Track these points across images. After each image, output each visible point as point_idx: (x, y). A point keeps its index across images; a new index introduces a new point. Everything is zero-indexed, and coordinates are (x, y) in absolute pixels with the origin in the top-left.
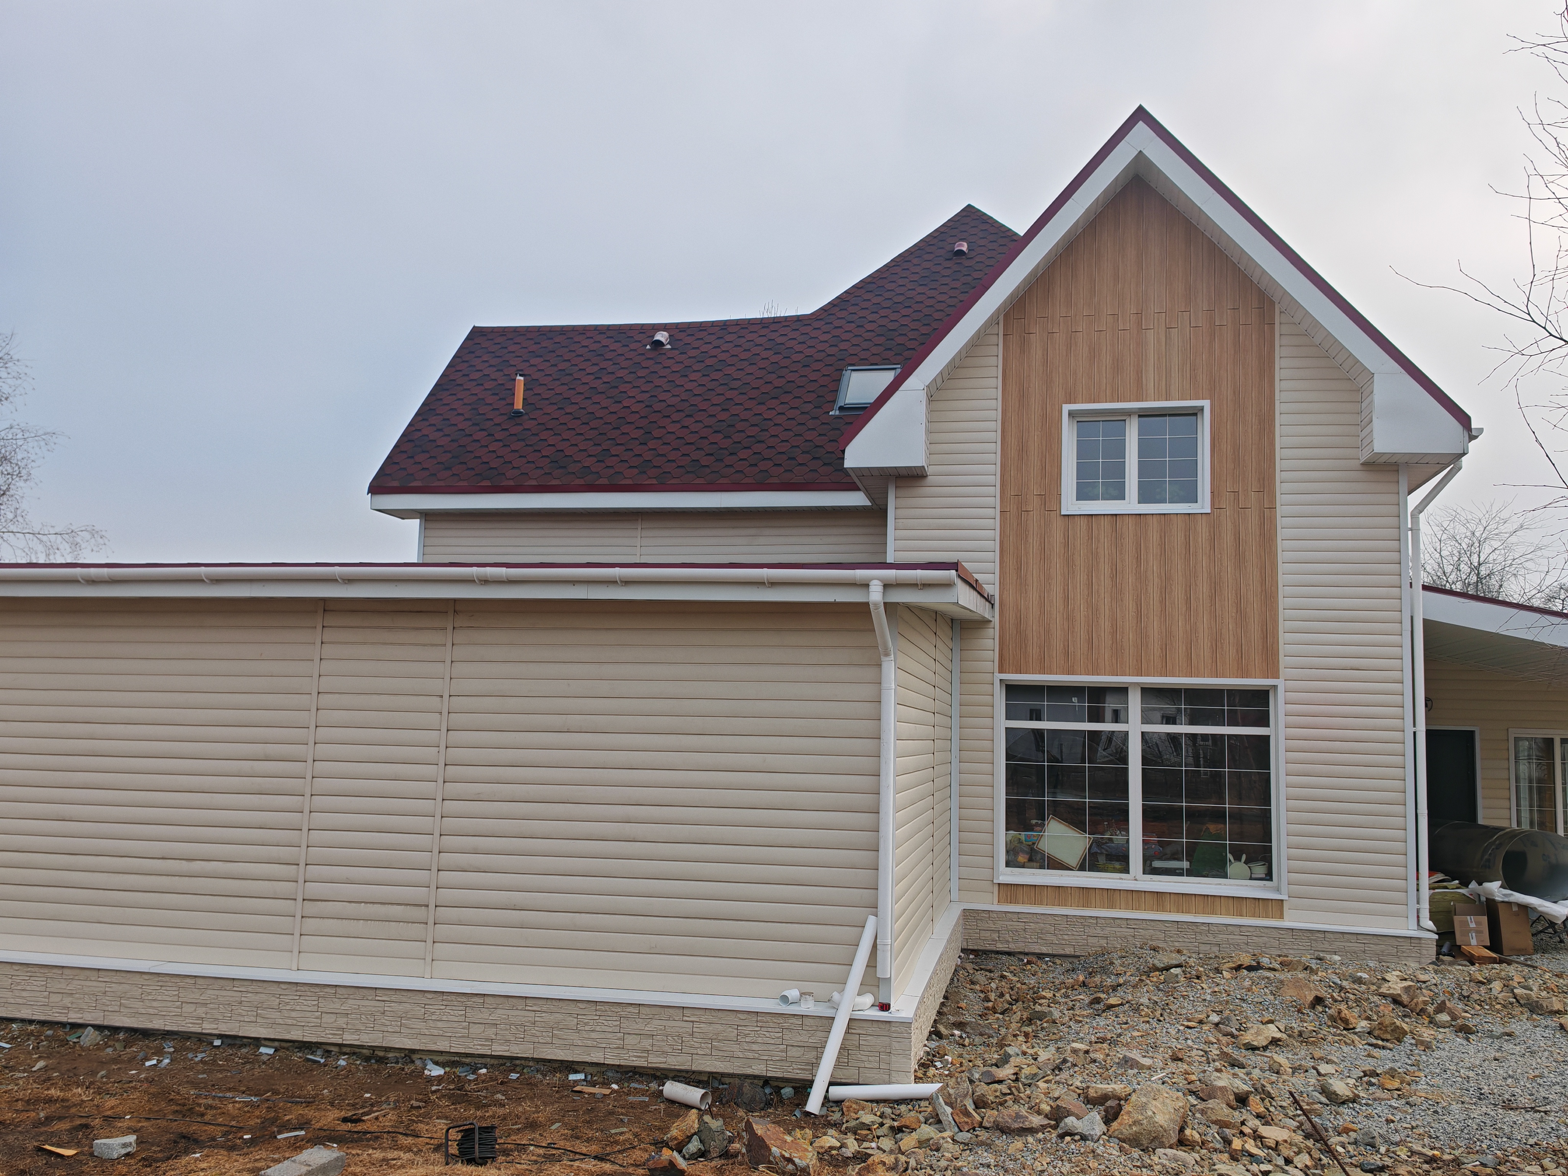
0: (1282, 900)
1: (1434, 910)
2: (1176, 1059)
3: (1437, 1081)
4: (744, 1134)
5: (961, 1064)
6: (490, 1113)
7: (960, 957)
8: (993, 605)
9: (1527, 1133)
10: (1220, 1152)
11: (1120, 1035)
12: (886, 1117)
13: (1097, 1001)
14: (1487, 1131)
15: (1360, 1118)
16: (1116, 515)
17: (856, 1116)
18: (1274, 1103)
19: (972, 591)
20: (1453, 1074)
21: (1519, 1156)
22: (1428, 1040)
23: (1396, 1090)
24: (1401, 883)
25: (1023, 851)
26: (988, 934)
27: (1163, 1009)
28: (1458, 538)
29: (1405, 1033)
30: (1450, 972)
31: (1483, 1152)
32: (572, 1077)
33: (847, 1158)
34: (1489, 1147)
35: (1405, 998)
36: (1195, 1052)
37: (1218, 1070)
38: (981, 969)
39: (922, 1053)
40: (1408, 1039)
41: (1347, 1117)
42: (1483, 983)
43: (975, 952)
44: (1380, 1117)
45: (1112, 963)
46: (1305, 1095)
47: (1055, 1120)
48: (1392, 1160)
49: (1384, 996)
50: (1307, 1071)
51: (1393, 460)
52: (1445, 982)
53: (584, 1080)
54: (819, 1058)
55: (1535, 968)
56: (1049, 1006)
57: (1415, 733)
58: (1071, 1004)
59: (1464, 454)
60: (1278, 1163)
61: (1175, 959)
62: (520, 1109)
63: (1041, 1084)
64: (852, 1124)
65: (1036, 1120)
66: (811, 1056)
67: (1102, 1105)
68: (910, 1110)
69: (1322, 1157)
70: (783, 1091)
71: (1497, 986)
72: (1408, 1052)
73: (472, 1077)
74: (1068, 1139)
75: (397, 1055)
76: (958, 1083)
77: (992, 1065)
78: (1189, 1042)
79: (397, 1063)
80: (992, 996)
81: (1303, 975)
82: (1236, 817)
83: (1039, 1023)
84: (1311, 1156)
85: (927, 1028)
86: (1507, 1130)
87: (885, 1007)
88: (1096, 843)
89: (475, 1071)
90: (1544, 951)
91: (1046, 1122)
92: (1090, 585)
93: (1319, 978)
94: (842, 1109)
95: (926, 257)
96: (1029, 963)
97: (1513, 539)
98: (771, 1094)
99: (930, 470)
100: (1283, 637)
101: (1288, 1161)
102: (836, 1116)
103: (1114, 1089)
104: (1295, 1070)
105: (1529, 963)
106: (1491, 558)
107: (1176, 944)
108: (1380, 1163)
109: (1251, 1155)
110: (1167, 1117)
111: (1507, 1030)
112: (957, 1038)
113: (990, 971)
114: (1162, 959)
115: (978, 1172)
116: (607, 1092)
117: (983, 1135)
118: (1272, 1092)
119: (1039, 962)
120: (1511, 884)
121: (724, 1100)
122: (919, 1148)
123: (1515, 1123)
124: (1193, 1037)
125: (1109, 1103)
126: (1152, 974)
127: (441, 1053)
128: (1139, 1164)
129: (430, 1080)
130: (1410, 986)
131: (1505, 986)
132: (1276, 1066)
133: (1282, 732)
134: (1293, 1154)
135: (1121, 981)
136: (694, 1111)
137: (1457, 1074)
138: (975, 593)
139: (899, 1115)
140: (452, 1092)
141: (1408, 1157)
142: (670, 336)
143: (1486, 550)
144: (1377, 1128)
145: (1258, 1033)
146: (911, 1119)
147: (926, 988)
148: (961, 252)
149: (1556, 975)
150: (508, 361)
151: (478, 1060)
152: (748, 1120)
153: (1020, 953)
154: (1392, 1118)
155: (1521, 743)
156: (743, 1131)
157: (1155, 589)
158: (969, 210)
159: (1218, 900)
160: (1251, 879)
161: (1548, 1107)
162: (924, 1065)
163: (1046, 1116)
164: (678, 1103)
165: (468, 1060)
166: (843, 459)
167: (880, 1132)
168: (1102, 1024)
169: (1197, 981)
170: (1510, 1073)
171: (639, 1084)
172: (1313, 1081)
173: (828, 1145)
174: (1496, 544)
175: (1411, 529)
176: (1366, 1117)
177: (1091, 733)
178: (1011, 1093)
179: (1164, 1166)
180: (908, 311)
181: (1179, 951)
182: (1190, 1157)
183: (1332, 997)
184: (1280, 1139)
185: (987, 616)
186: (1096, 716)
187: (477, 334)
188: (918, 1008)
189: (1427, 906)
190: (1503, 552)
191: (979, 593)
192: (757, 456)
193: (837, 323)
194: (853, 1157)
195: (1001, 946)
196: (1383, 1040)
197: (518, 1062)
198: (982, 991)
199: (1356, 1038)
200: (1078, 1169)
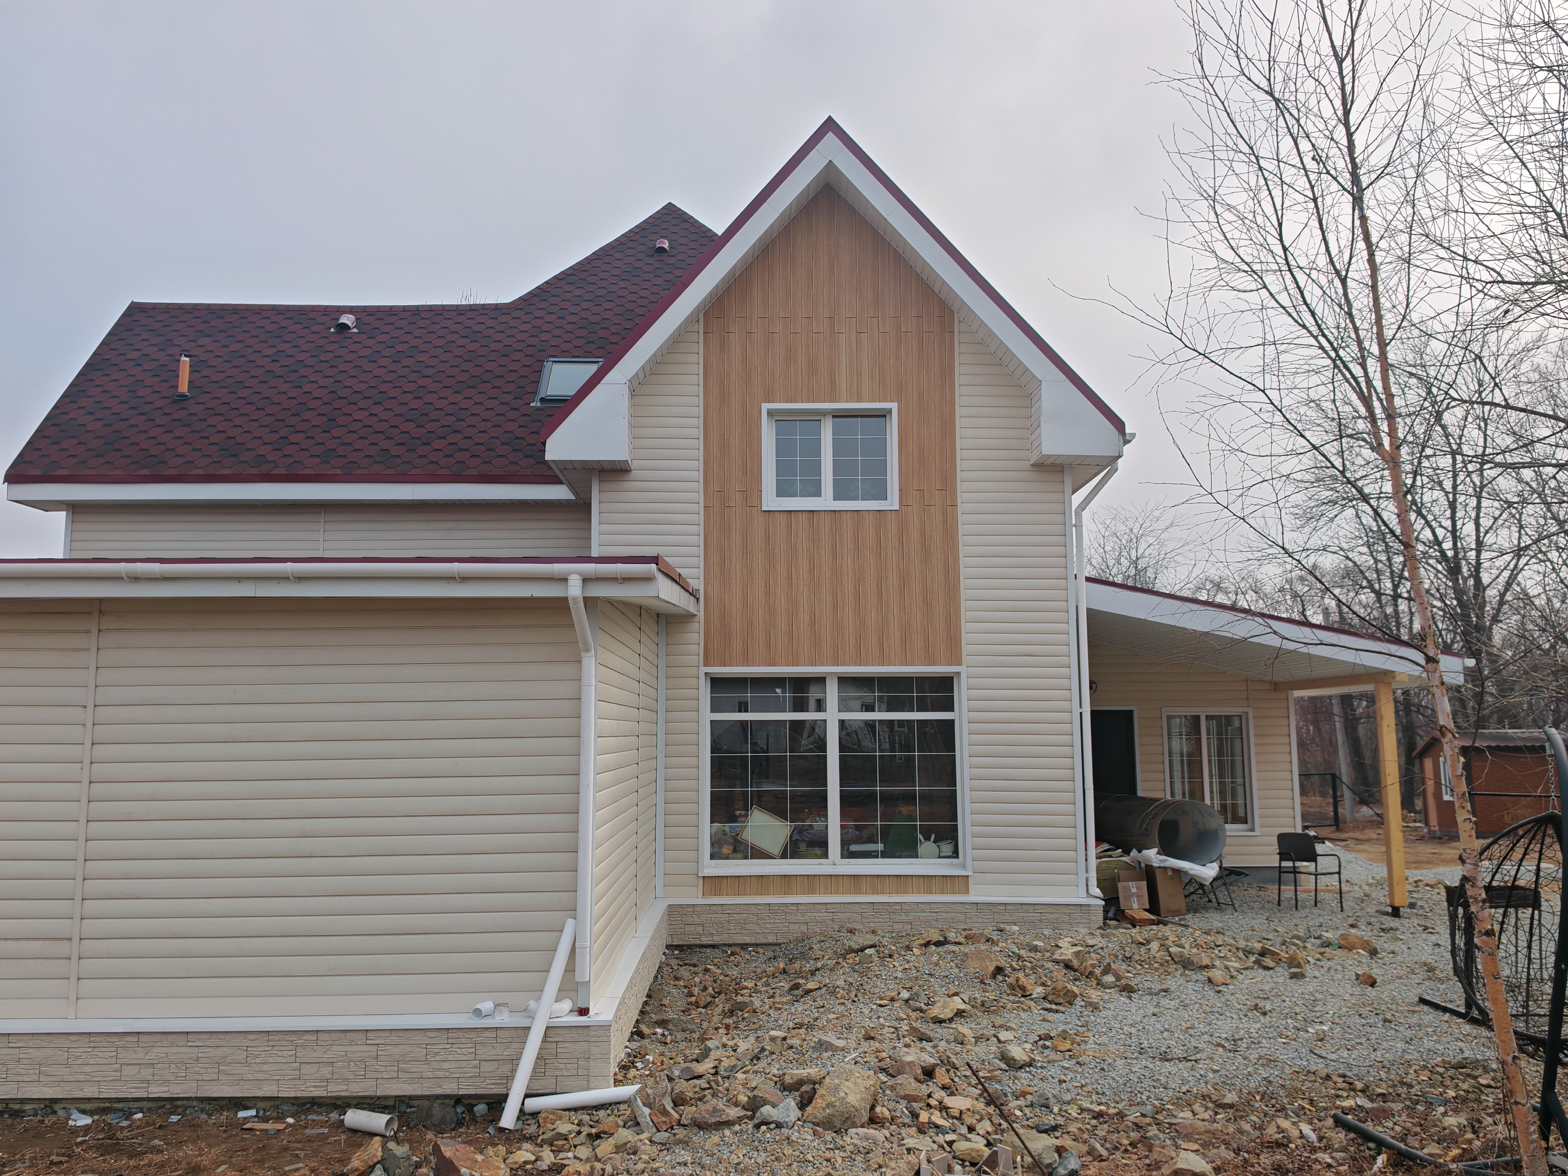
0: (967, 876)
1: (1101, 878)
2: (869, 1038)
3: (1104, 1039)
4: (432, 1157)
5: (662, 1063)
6: (146, 1161)
7: (664, 953)
8: (698, 599)
9: (1180, 1082)
10: (909, 1126)
11: (816, 1019)
12: (584, 1125)
13: (797, 986)
14: (1147, 1083)
15: (1036, 1081)
16: (813, 511)
17: (553, 1127)
18: (958, 1074)
19: (674, 585)
20: (1117, 1032)
21: (1173, 1104)
22: (1096, 1001)
23: (1068, 1051)
24: (1071, 854)
25: (727, 843)
26: (692, 928)
27: (858, 990)
28: (1118, 534)
29: (1075, 996)
30: (1114, 935)
31: (1143, 1104)
32: (242, 1114)
33: (542, 1171)
34: (1149, 1097)
35: (1075, 963)
36: (886, 1029)
37: (907, 1046)
38: (686, 964)
39: (623, 1055)
40: (1079, 1002)
41: (1024, 1081)
42: (1143, 944)
43: (679, 947)
44: (1053, 1078)
45: (811, 948)
46: (986, 1063)
47: (753, 1110)
48: (1064, 1119)
49: (1057, 962)
50: (988, 1039)
51: (1058, 462)
52: (1110, 945)
53: (255, 1117)
54: (514, 1071)
55: (1187, 926)
56: (750, 996)
57: (1081, 713)
58: (771, 992)
59: (1120, 457)
60: (962, 1132)
61: (870, 939)
62: (181, 1154)
63: (740, 1075)
64: (549, 1135)
65: (733, 1113)
66: (506, 1069)
67: (797, 1090)
68: (609, 1115)
69: (1002, 1121)
70: (475, 1109)
71: (1155, 946)
72: (1079, 1014)
73: (125, 1123)
74: (764, 1128)
75: (35, 1106)
76: (657, 1083)
77: (693, 1060)
78: (882, 1020)
79: (35, 1115)
80: (696, 990)
81: (985, 947)
82: (925, 797)
83: (740, 1013)
84: (991, 1121)
85: (629, 1028)
86: (1163, 1080)
87: (584, 1012)
88: (798, 830)
89: (128, 1115)
90: (1196, 911)
91: (743, 1113)
92: (790, 578)
93: (999, 949)
94: (538, 1122)
95: (628, 252)
96: (733, 954)
97: (1165, 536)
98: (463, 1113)
99: (634, 465)
100: (965, 627)
101: (971, 1129)
102: (532, 1129)
103: (809, 1074)
104: (978, 1039)
105: (1183, 922)
106: (1147, 553)
107: (872, 925)
108: (1053, 1123)
109: (937, 1126)
110: (858, 1096)
111: (1164, 987)
112: (659, 1036)
113: (695, 966)
114: (857, 941)
115: (674, 1171)
116: (281, 1126)
117: (681, 1133)
118: (956, 1062)
119: (742, 953)
120: (1166, 850)
121: (412, 1125)
122: (616, 1153)
123: (1170, 1073)
124: (885, 1015)
125: (804, 1088)
126: (848, 956)
127: (89, 1100)
128: (832, 1146)
129: (75, 1131)
130: (1079, 951)
131: (1161, 945)
132: (960, 1038)
133: (966, 716)
134: (975, 1121)
135: (819, 965)
136: (377, 1139)
137: (1121, 1031)
138: (678, 588)
139: (597, 1121)
140: (100, 1142)
141: (1079, 1114)
142: (357, 319)
143: (1143, 546)
144: (1050, 1089)
145: (944, 1006)
146: (610, 1124)
147: (627, 989)
148: (662, 250)
149: (1205, 933)
150: (171, 340)
151: (131, 1104)
152: (436, 1143)
153: (725, 945)
154: (1064, 1078)
155: (1173, 721)
156: (431, 1154)
157: (850, 582)
158: (670, 210)
159: (910, 879)
160: (939, 857)
161: (1198, 1056)
162: (624, 1068)
163: (744, 1108)
164: (361, 1132)
165: (120, 1106)
166: (544, 451)
167: (577, 1141)
168: (800, 1009)
169: (889, 959)
170: (1167, 1026)
171: (318, 1115)
172: (994, 1048)
173: (523, 1160)
174: (1151, 540)
175: (1075, 526)
176: (1041, 1079)
177: (793, 723)
178: (711, 1088)
179: (855, 1145)
180: (609, 305)
181: (873, 932)
182: (880, 1134)
183: (1011, 966)
184: (963, 1108)
185: (692, 610)
186: (800, 705)
187: (136, 310)
188: (618, 1010)
189: (1095, 875)
190: (1157, 547)
191: (682, 587)
192: (452, 447)
193: (538, 313)
194: (549, 1170)
195: (705, 939)
196: (1056, 1004)
197: (179, 1103)
198: (685, 987)
199: (1032, 1003)
200: (773, 1158)
